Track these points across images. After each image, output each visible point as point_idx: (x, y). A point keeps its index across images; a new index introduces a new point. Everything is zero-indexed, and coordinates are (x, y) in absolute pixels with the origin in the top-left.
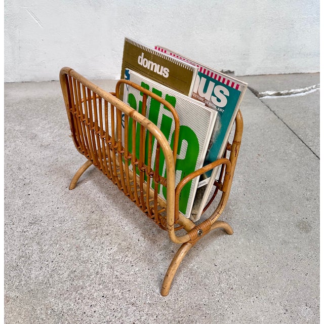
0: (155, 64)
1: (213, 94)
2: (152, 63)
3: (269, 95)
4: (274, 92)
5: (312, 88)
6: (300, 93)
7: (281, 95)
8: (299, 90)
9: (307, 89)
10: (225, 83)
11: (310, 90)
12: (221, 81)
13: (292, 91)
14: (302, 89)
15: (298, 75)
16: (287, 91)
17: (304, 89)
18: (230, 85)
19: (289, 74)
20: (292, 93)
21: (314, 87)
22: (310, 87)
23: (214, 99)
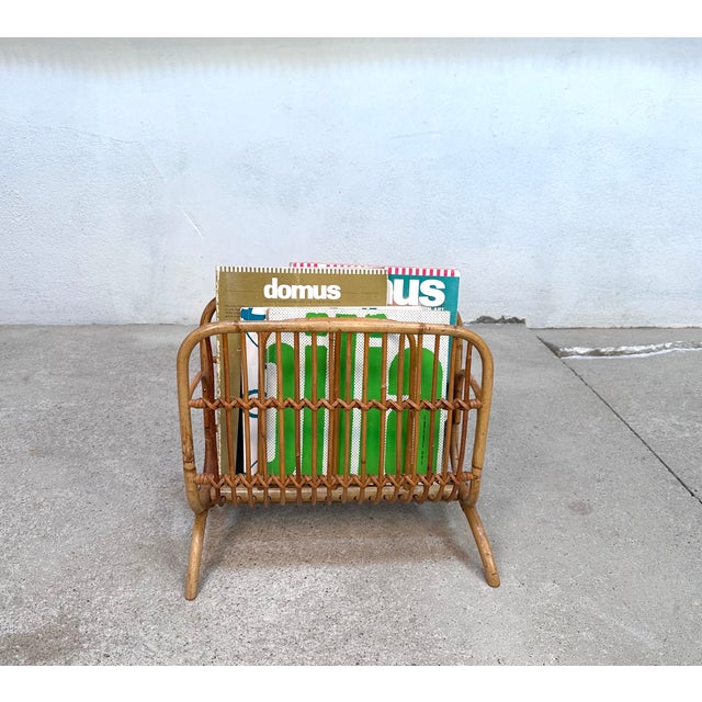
0: (308, 287)
1: (421, 294)
2: (300, 287)
3: (578, 354)
4: (587, 350)
5: (665, 348)
6: (639, 353)
7: (602, 354)
8: (636, 349)
9: (653, 347)
10: (435, 274)
11: (659, 349)
12: (428, 274)
13: (623, 348)
14: (643, 348)
15: (647, 331)
16: (612, 349)
17: (648, 347)
18: (442, 274)
19: (631, 328)
20: (622, 353)
21: (668, 345)
22: (660, 346)
23: (425, 301)
